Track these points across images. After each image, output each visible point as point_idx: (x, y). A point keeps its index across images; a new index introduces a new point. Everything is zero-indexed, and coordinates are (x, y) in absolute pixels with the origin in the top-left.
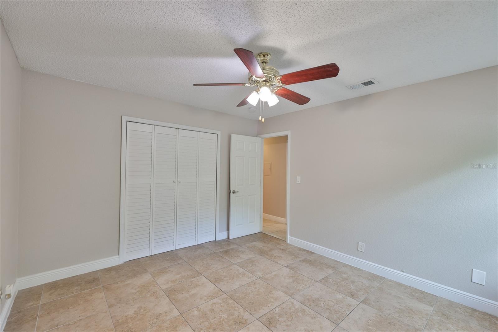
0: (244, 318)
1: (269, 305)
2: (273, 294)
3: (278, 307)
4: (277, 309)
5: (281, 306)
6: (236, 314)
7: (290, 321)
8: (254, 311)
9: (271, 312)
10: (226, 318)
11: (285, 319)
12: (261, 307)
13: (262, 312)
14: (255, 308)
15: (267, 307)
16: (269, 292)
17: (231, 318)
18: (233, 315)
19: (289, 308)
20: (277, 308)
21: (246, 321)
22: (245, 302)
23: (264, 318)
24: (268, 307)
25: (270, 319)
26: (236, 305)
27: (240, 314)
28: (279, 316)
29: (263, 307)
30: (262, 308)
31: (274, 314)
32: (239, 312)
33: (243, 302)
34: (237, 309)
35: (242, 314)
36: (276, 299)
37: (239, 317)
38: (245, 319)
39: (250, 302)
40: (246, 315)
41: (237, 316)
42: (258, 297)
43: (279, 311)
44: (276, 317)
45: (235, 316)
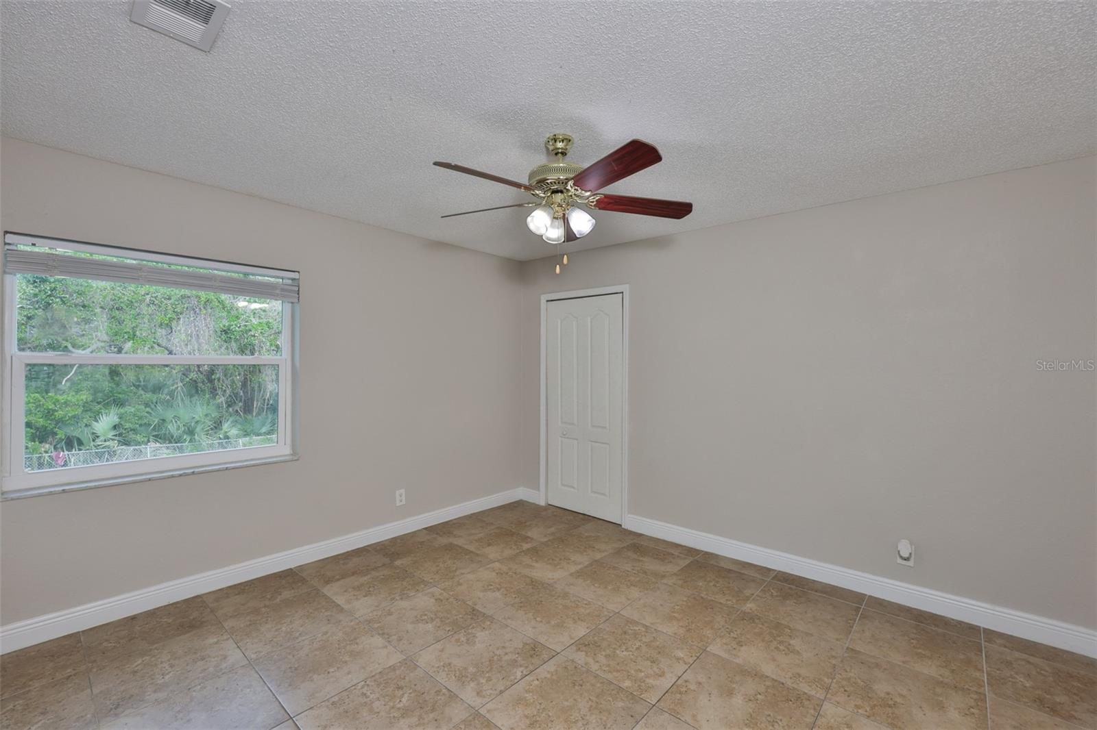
0: (584, 653)
1: (536, 682)
2: (526, 717)
3: (516, 681)
4: (519, 675)
5: (509, 683)
6: (601, 658)
7: (496, 655)
8: (569, 667)
9: (531, 668)
10: (617, 649)
11: (506, 658)
12: (554, 677)
13: (551, 666)
14: (566, 674)
15: (541, 679)
16: (537, 721)
17: (608, 652)
18: (607, 656)
19: (491, 680)
20: (519, 677)
21: (579, 649)
22: (593, 685)
23: (546, 656)
24: (539, 678)
25: (535, 656)
26: (610, 676)
27: (594, 659)
28: (516, 661)
29: (549, 676)
30: (552, 675)
31: (527, 665)
32: (597, 662)
33: (598, 685)
34: (604, 668)
35: (590, 660)
36: (520, 701)
37: (595, 654)
38: (582, 651)
39: (581, 686)
40: (581, 658)
41: (600, 655)
42: (566, 703)
43: (516, 672)
44: (523, 660)
45: (601, 655)
